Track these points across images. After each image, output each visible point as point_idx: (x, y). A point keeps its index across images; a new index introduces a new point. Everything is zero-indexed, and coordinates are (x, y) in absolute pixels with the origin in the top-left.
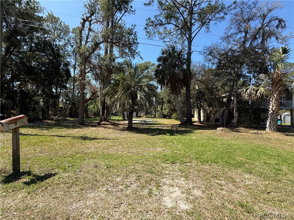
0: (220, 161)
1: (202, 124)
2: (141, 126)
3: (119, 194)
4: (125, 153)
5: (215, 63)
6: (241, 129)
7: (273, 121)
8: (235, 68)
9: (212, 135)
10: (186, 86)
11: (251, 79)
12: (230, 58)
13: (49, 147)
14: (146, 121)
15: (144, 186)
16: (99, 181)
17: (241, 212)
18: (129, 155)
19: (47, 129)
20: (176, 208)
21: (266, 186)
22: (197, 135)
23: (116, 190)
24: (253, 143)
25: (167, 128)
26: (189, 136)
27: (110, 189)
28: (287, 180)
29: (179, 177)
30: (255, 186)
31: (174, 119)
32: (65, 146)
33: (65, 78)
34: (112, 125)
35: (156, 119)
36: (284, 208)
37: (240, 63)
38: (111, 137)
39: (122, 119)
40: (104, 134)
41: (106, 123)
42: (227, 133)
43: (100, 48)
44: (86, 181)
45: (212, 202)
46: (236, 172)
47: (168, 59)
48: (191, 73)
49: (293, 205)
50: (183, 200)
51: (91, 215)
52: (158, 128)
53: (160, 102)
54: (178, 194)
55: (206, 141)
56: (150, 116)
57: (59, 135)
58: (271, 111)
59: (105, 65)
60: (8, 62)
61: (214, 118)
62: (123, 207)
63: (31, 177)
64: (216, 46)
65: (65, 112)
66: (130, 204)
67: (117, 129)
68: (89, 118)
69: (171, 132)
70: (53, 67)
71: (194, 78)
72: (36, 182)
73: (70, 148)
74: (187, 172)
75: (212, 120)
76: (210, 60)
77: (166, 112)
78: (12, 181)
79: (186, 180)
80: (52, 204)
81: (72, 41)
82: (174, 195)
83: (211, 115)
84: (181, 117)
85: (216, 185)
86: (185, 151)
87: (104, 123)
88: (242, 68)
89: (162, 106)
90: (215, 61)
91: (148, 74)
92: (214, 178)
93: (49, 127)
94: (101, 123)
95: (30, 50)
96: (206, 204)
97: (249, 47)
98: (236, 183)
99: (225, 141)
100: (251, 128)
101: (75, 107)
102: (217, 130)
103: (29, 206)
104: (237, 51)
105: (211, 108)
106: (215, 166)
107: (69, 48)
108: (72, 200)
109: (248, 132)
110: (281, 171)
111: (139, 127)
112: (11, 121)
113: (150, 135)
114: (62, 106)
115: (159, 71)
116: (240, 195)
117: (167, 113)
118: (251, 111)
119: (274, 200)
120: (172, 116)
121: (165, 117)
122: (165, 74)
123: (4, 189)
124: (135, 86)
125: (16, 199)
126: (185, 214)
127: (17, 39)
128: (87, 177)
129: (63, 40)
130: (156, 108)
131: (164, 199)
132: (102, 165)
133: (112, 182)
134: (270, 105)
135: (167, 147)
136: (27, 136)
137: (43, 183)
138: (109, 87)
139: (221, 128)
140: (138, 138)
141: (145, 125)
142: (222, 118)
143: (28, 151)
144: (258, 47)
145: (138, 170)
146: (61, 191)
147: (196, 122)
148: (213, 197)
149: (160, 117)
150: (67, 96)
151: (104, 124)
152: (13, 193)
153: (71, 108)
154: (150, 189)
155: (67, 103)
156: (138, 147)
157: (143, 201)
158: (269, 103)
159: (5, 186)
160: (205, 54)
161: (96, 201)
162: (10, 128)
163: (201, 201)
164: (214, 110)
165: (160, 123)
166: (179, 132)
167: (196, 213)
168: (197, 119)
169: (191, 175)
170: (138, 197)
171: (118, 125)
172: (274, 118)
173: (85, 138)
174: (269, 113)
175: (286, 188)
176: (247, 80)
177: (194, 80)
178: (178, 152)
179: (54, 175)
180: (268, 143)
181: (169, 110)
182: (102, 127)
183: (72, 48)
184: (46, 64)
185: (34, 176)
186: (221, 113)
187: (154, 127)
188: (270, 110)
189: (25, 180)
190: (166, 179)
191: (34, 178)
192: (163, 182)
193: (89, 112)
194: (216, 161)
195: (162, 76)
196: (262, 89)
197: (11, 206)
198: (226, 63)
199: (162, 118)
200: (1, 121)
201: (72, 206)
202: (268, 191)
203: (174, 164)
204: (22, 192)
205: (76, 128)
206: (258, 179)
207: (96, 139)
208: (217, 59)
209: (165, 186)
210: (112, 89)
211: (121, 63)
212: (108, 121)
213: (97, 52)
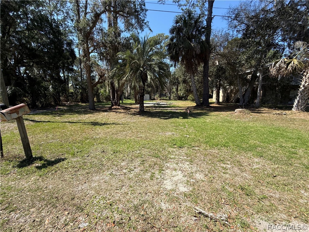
0: (231, 144)
1: (220, 105)
2: (154, 109)
3: (122, 177)
4: (133, 137)
5: (241, 30)
6: (263, 110)
7: (302, 99)
8: (266, 35)
9: (229, 117)
10: (204, 62)
11: (284, 49)
12: (261, 22)
13: (60, 133)
14: (160, 103)
15: (147, 170)
16: (105, 166)
17: (240, 195)
18: (137, 139)
19: (60, 115)
20: (175, 191)
21: (274, 170)
22: (213, 117)
23: (120, 173)
24: (273, 125)
25: (180, 111)
26: (203, 118)
27: (114, 173)
28: (299, 164)
29: (183, 161)
30: (262, 170)
31: (190, 100)
32: (76, 132)
33: (71, 60)
34: (123, 109)
35: (170, 101)
36: (287, 192)
37: (273, 28)
38: (121, 122)
39: (134, 102)
40: (115, 119)
41: (117, 107)
42: (245, 114)
43: (102, 20)
44: (92, 165)
45: (212, 185)
46: (246, 156)
47: (183, 29)
48: (210, 46)
49: (297, 188)
50: (183, 183)
51: (94, 196)
52: (171, 112)
53: (175, 82)
54: (179, 177)
55: (220, 123)
56: (165, 98)
57: (71, 121)
58: (302, 88)
59: (110, 41)
60: (7, 45)
61: (234, 98)
62: (124, 189)
63: (42, 162)
64: (245, 6)
65: (77, 97)
66: (131, 187)
67: (128, 113)
68: (101, 103)
69: (184, 115)
70: (56, 48)
71: (214, 52)
72: (47, 167)
73: (80, 134)
74: (193, 156)
75: (233, 100)
76: (235, 27)
77: (181, 93)
78: (25, 166)
79: (191, 164)
80: (60, 186)
81: (71, 14)
82: (175, 179)
83: (232, 95)
84: (197, 99)
85: (220, 169)
86: (195, 135)
87: (116, 107)
88: (274, 35)
89: (178, 87)
90: (242, 27)
91: (161, 49)
92: (220, 162)
93: (62, 113)
94: (113, 108)
95: (28, 29)
96: (206, 187)
97: (289, 4)
98: (242, 167)
99: (242, 123)
100: (275, 108)
101: (85, 92)
102: (236, 111)
103: (40, 187)
104: (272, 10)
105: (232, 87)
106: (224, 149)
107: (70, 24)
108: (78, 183)
109: (270, 113)
110: (296, 154)
111: (151, 111)
112: (12, 110)
113: (161, 119)
114: (72, 91)
115: (172, 45)
116: (243, 178)
117: (183, 95)
118: (278, 89)
119: (278, 184)
120: (188, 97)
121: (180, 98)
122: (180, 49)
123: (19, 172)
124: (144, 65)
125: (29, 182)
126: (182, 196)
127: (10, 15)
128: (94, 162)
129: (62, 13)
130: (170, 89)
131: (165, 182)
132: (109, 150)
133: (117, 166)
134: (303, 81)
135: (178, 131)
136: (40, 123)
137: (53, 168)
138: (116, 68)
139: (239, 109)
140: (149, 123)
141: (158, 108)
142: (243, 98)
143: (40, 137)
144: (301, 4)
145: (144, 155)
146: (69, 175)
147: (213, 103)
148: (215, 180)
149: (175, 99)
150: (76, 80)
151: (115, 109)
152: (26, 176)
153: (81, 93)
154: (153, 173)
155: (77, 88)
156: (148, 131)
157: (144, 183)
158: (302, 78)
159: (20, 170)
160: (229, 18)
161: (100, 184)
162: (13, 118)
163: (201, 184)
164: (236, 89)
165: (174, 105)
166: (193, 115)
167: (194, 195)
168: (215, 99)
169: (196, 160)
170: (139, 180)
171: (129, 110)
172: (304, 96)
173: (95, 124)
174: (300, 90)
175: (295, 171)
176: (279, 51)
177: (214, 54)
178: (188, 136)
179: (63, 160)
180: (291, 124)
181: (185, 91)
182: (114, 111)
183: (72, 22)
184: (48, 45)
185: (46, 160)
186: (244, 92)
187: (167, 110)
188: (301, 86)
189: (37, 165)
190: (170, 163)
191: (46, 163)
192: (167, 167)
193: (101, 97)
194: (226, 145)
195: (176, 51)
196: (295, 62)
197: (25, 187)
198: (254, 29)
199: (177, 100)
200: (2, 111)
201: (78, 188)
202: (275, 175)
203: (182, 148)
204: (34, 175)
205: (87, 114)
206: (267, 163)
207: (107, 124)
208: (244, 24)
209: (168, 170)
210: (120, 70)
211: (128, 37)
212: (119, 106)
213: (99, 26)
